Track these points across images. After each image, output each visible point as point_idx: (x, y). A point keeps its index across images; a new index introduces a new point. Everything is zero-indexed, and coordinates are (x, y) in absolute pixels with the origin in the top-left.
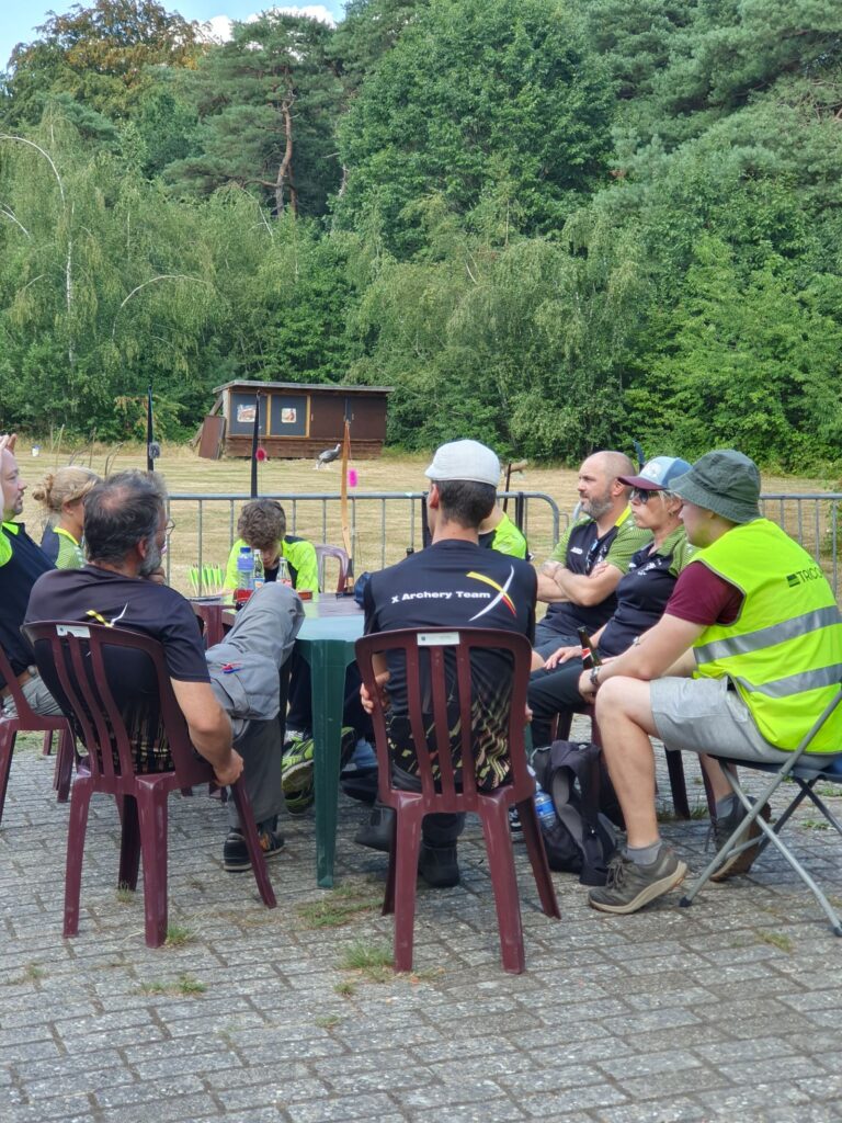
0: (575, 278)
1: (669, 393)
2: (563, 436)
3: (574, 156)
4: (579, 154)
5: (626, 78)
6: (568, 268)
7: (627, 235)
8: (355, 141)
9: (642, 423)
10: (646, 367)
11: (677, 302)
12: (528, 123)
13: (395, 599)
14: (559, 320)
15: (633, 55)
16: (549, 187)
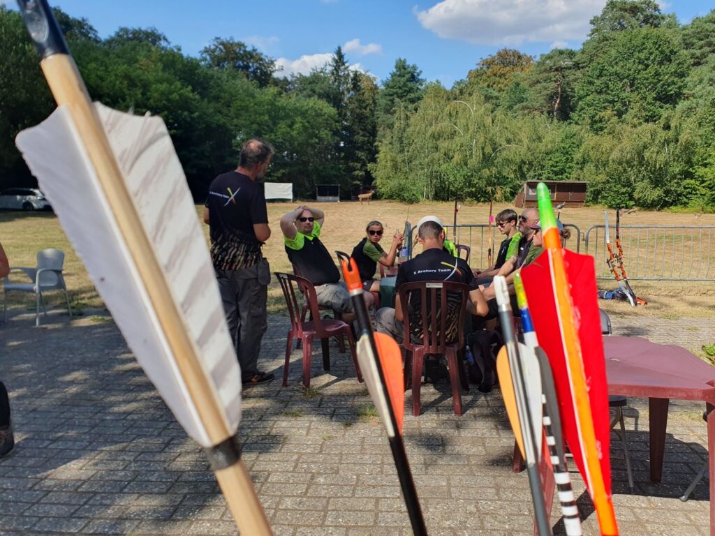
0: (663, 138)
1: (703, 182)
2: (656, 199)
3: (671, 90)
4: (672, 90)
5: (697, 58)
6: (662, 135)
7: (689, 120)
8: (581, 92)
9: (691, 193)
10: (694, 171)
11: (710, 145)
12: (650, 80)
13: (415, 273)
14: (655, 154)
15: (700, 49)
16: (658, 103)
